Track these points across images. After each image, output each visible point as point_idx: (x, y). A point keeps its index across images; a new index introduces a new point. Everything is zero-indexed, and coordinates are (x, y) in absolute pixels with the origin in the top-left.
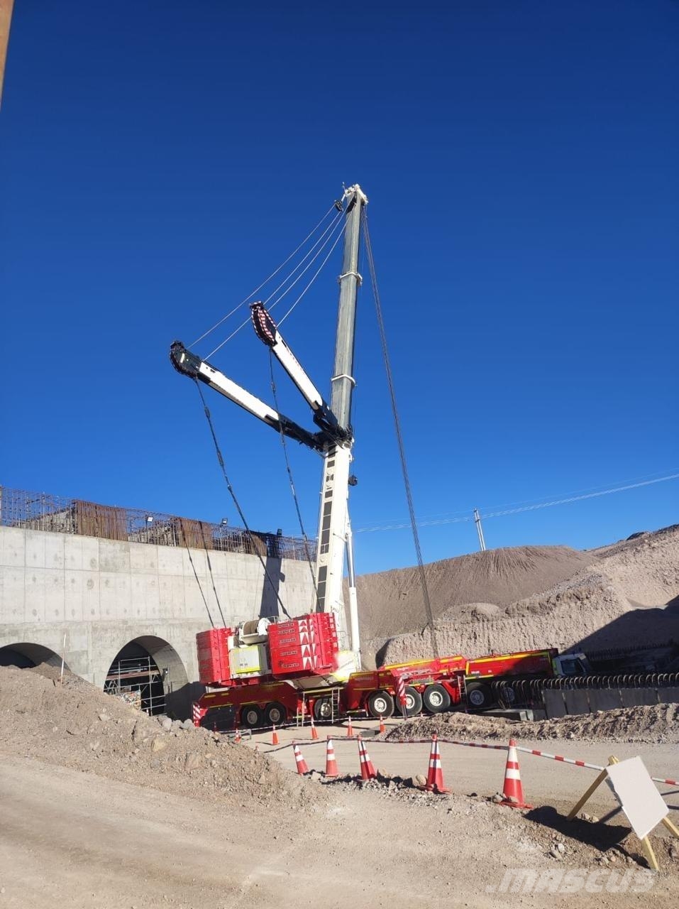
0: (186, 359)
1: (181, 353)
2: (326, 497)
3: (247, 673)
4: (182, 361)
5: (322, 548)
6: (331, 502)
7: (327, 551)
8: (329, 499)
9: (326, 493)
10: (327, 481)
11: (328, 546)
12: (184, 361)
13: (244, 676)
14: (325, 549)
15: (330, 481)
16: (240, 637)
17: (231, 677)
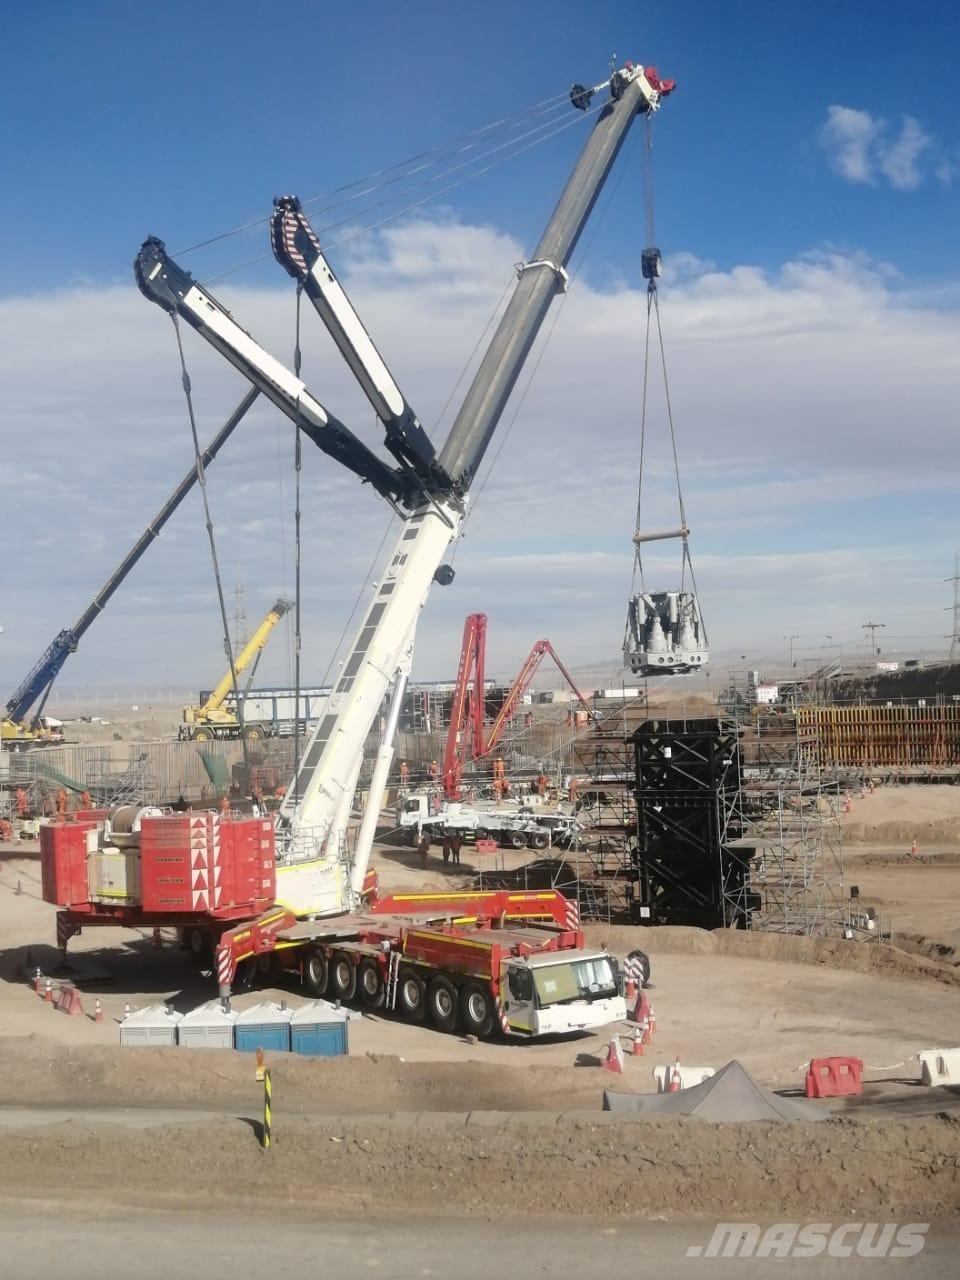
0: (162, 272)
1: (156, 261)
2: (382, 592)
3: (113, 897)
4: (152, 277)
5: (343, 681)
6: (385, 604)
7: (347, 690)
8: (384, 598)
9: (384, 586)
10: (393, 564)
11: (351, 682)
12: (156, 277)
13: (106, 901)
14: (346, 686)
15: (398, 566)
16: (106, 835)
17: (90, 900)
